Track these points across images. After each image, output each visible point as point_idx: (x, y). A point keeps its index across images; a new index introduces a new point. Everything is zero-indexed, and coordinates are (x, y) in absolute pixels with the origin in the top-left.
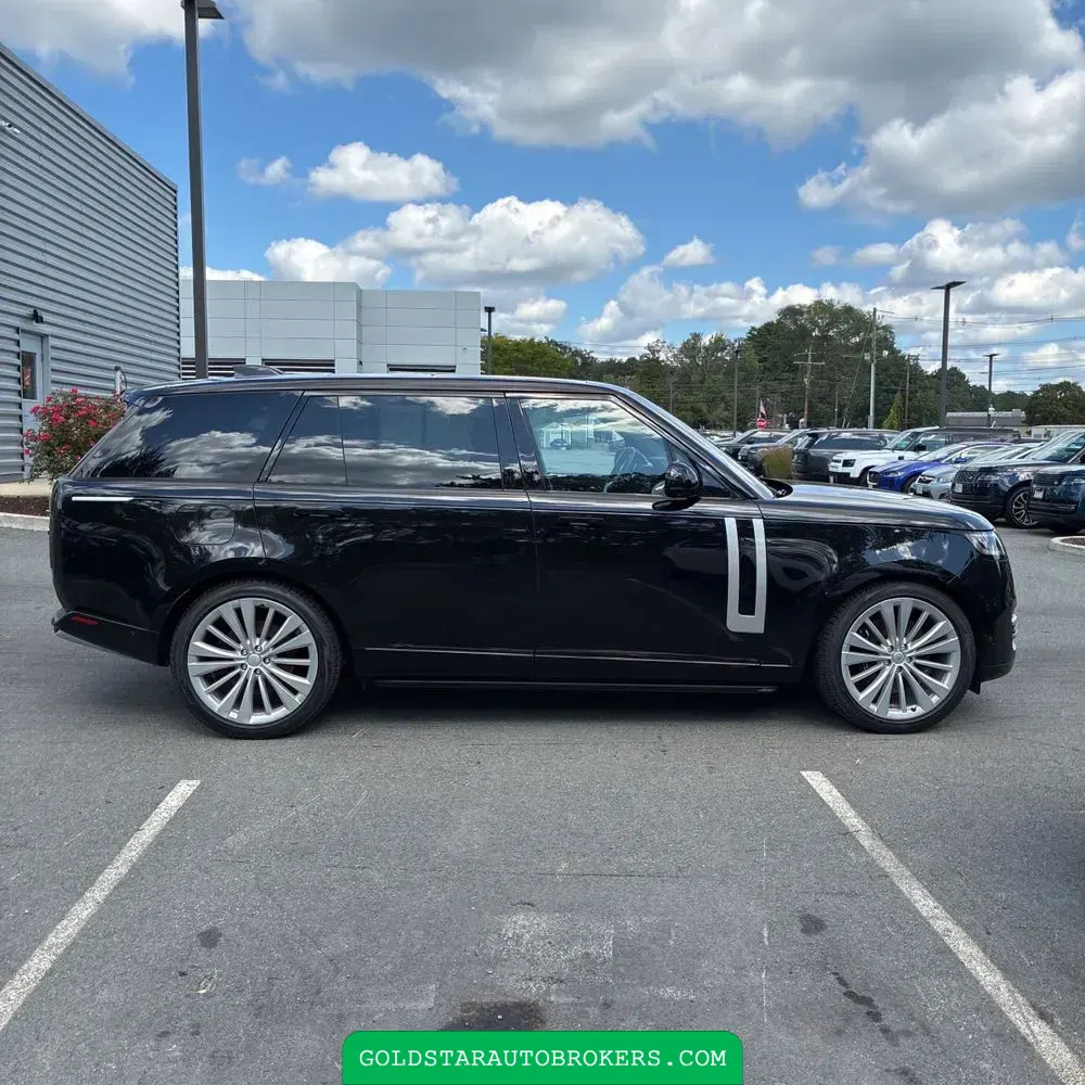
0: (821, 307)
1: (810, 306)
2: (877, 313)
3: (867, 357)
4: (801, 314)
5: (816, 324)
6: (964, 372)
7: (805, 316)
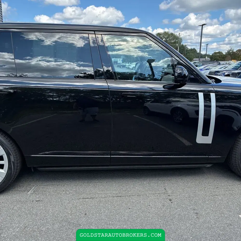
0: (165, 33)
1: (163, 33)
2: (180, 34)
3: (177, 45)
4: (161, 35)
5: (164, 37)
6: (196, 49)
7: (162, 35)
